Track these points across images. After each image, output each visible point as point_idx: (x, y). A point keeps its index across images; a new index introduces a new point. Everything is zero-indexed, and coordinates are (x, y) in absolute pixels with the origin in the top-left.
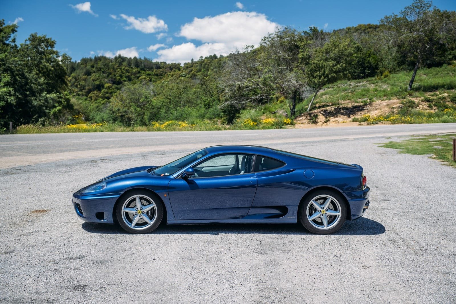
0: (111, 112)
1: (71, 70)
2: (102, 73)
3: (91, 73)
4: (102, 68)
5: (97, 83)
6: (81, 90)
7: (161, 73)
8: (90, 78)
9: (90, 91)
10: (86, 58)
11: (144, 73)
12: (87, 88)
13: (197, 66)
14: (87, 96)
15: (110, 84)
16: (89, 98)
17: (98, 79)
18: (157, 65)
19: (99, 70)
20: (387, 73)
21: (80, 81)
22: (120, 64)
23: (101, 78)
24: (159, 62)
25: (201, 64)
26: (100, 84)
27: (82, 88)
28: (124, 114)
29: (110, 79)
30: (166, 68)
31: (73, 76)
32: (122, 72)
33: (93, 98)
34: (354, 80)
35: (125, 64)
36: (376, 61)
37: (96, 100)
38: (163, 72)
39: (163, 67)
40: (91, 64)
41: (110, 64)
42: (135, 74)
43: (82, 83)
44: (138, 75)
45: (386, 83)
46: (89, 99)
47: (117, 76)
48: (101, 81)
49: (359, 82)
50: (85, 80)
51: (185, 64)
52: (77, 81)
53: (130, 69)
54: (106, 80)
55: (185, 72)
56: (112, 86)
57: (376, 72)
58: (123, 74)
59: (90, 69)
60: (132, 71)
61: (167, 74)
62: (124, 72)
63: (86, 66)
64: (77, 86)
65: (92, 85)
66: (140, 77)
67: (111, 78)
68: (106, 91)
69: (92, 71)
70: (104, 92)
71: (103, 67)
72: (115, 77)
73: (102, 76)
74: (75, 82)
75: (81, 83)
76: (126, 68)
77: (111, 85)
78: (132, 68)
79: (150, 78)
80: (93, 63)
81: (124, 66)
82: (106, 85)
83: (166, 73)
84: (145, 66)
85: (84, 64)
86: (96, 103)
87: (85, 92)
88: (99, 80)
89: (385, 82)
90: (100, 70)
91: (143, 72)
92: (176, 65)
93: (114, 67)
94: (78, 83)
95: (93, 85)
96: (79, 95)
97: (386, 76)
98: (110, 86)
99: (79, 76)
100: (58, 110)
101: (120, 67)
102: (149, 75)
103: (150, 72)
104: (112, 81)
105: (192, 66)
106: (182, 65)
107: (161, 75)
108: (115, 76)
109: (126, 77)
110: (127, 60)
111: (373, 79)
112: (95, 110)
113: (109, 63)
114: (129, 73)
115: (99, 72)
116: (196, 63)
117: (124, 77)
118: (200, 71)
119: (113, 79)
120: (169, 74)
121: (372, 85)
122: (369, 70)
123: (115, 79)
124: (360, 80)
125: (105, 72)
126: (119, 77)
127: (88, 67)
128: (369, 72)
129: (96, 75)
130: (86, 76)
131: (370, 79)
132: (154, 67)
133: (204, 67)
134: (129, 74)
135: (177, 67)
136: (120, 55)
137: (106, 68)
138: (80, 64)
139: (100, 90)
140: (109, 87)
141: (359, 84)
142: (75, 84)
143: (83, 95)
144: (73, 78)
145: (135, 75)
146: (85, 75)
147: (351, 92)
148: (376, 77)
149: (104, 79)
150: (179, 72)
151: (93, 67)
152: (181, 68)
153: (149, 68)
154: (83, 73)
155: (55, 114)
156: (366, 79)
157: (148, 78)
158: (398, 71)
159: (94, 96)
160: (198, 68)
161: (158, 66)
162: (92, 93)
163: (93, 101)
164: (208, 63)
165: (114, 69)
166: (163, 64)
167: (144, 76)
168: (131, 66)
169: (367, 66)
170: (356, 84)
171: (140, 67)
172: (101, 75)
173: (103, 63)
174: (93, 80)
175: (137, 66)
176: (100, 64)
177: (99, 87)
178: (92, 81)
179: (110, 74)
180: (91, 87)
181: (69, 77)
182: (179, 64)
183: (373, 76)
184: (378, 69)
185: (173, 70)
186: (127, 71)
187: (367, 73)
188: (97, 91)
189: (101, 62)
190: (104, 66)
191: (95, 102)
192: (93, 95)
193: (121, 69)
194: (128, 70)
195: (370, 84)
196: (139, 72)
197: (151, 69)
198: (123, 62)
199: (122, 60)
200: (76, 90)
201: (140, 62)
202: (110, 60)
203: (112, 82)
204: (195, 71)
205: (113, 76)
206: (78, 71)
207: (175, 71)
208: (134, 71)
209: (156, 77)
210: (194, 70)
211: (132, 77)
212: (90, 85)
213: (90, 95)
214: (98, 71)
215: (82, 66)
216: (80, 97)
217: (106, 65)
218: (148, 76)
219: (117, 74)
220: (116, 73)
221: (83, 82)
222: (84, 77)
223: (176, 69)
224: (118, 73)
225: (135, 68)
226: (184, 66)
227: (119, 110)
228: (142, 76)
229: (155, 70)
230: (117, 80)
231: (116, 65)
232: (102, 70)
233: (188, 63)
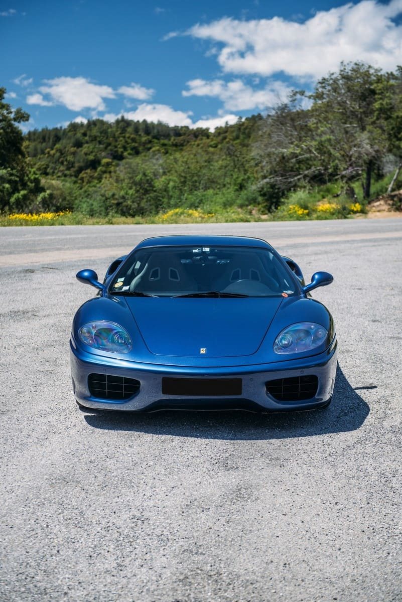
0: (104, 198)
1: (54, 139)
2: (98, 144)
3: (82, 143)
4: (98, 136)
5: (91, 157)
6: (68, 169)
7: (182, 142)
8: (81, 151)
9: (80, 170)
10: (75, 123)
11: (157, 143)
12: (77, 165)
13: (233, 132)
14: (76, 176)
15: (110, 158)
16: (80, 179)
17: (92, 152)
18: (175, 130)
19: (94, 139)
21: (67, 155)
22: (124, 130)
23: (96, 150)
24: (178, 127)
25: (240, 129)
26: (95, 159)
27: (70, 166)
28: (121, 201)
29: (109, 152)
30: (189, 135)
31: (56, 148)
32: (126, 142)
33: (86, 180)
35: (130, 129)
37: (89, 182)
38: (184, 140)
39: (185, 134)
40: (82, 131)
42: (145, 144)
43: (70, 158)
44: (149, 146)
46: (79, 181)
47: (120, 148)
48: (96, 155)
50: (74, 154)
51: (217, 128)
52: (63, 156)
53: (137, 137)
54: (103, 154)
55: (215, 140)
56: (112, 162)
58: (128, 144)
59: (81, 138)
60: (140, 140)
61: (190, 143)
62: (129, 141)
63: (75, 134)
64: (62, 163)
65: (83, 162)
66: (150, 148)
67: (111, 150)
68: (104, 169)
69: (84, 141)
70: (101, 170)
71: (99, 134)
72: (116, 149)
73: (97, 148)
74: (60, 158)
75: (68, 159)
76: (132, 136)
77: (110, 160)
78: (140, 135)
79: (165, 149)
80: (85, 129)
81: (129, 133)
82: (104, 161)
83: (188, 142)
84: (158, 132)
85: (72, 131)
87: (74, 172)
88: (94, 154)
90: (96, 140)
91: (156, 141)
92: (204, 130)
93: (114, 135)
94: (65, 159)
95: (86, 161)
96: (65, 176)
98: (110, 162)
99: (65, 148)
100: (22, 195)
101: (123, 135)
102: (164, 145)
103: (166, 141)
104: (112, 154)
105: (226, 132)
106: (212, 131)
107: (182, 145)
108: (116, 147)
109: (132, 149)
110: (133, 124)
112: (82, 196)
113: (108, 128)
114: (136, 142)
115: (94, 142)
116: (232, 126)
117: (129, 149)
118: (237, 138)
119: (113, 152)
120: (193, 143)
123: (116, 152)
125: (102, 143)
126: (122, 150)
127: (79, 135)
129: (89, 147)
130: (75, 148)
132: (172, 133)
133: (244, 133)
134: (136, 145)
135: (205, 134)
136: (123, 117)
137: (103, 137)
138: (67, 130)
139: (95, 168)
140: (108, 164)
142: (60, 160)
143: (71, 176)
144: (57, 151)
145: (144, 146)
146: (74, 147)
149: (100, 152)
150: (208, 141)
151: (85, 135)
152: (210, 134)
153: (164, 136)
154: (71, 145)
157: (163, 151)
159: (86, 177)
160: (234, 134)
161: (177, 132)
162: (83, 172)
163: (85, 184)
164: (250, 127)
165: (114, 137)
166: (184, 129)
167: (157, 148)
168: (140, 133)
171: (152, 134)
172: (97, 146)
173: (99, 129)
174: (86, 154)
175: (147, 133)
176: (95, 131)
177: (94, 164)
178: (84, 156)
179: (109, 144)
180: (82, 164)
181: (52, 149)
182: (208, 129)
185: (199, 138)
186: (134, 140)
188: (91, 170)
189: (97, 127)
190: (101, 133)
191: (89, 185)
192: (85, 175)
193: (124, 137)
194: (135, 138)
196: (150, 142)
197: (167, 136)
198: (127, 127)
199: (126, 125)
200: (62, 168)
201: (151, 128)
202: (110, 126)
203: (112, 157)
204: (230, 139)
205: (113, 147)
206: (64, 141)
207: (201, 139)
208: (144, 139)
209: (174, 148)
210: (229, 136)
211: (141, 149)
212: (81, 160)
213: (81, 175)
214: (92, 141)
215: (70, 134)
216: (67, 178)
217: (104, 132)
218: (164, 147)
219: (119, 144)
220: (117, 143)
221: (72, 156)
222: (73, 149)
223: (203, 136)
224: (121, 143)
225: (145, 135)
226: (215, 132)
227: (114, 195)
228: (154, 146)
229: (172, 139)
230: (120, 153)
231: (117, 131)
232: (98, 139)
233: (221, 127)
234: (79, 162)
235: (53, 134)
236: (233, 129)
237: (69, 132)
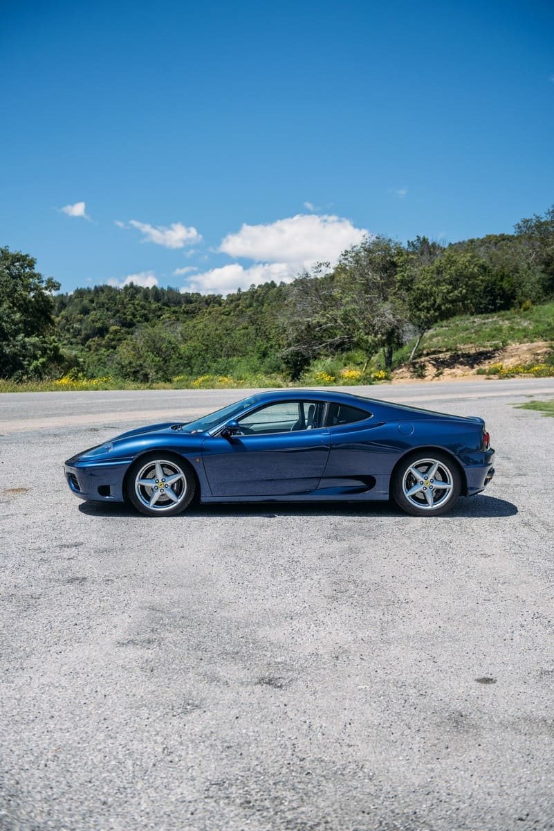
0: (120, 366)
1: (60, 306)
2: (105, 310)
3: (89, 310)
4: (106, 303)
5: (99, 325)
6: (75, 337)
7: (193, 309)
8: (89, 318)
9: (87, 338)
10: (81, 289)
11: (167, 310)
12: (83, 332)
13: (246, 299)
14: (83, 345)
15: (118, 326)
16: (87, 347)
17: (99, 319)
18: (186, 297)
19: (102, 306)
20: (528, 303)
21: (73, 323)
22: (133, 297)
23: (104, 317)
24: (190, 293)
25: (253, 296)
26: (103, 327)
27: (77, 333)
28: (138, 368)
29: (117, 319)
30: (201, 302)
31: (62, 315)
32: (135, 309)
33: (93, 348)
34: (480, 315)
35: (138, 296)
36: (512, 286)
37: (97, 350)
38: (196, 308)
39: (196, 301)
40: (90, 298)
41: (118, 297)
42: (155, 311)
43: (77, 325)
44: (159, 313)
45: (528, 318)
46: (86, 350)
47: (128, 315)
48: (104, 322)
49: (488, 318)
51: (229, 296)
52: (69, 323)
53: (147, 304)
54: (112, 321)
55: (228, 308)
56: (120, 330)
57: (513, 303)
58: (137, 311)
59: (88, 305)
60: (150, 307)
61: (202, 311)
62: (139, 308)
63: (82, 301)
64: (68, 330)
65: (91, 329)
66: (161, 315)
67: (119, 317)
68: (112, 336)
69: (91, 308)
70: (108, 338)
71: (107, 301)
72: (124, 316)
74: (66, 325)
75: (75, 326)
76: (142, 303)
77: (119, 328)
78: (150, 302)
79: (176, 317)
80: (92, 296)
81: (138, 299)
82: (112, 328)
83: (200, 309)
84: (169, 299)
85: (79, 297)
86: (97, 355)
87: (81, 339)
88: (101, 321)
89: (525, 317)
91: (166, 308)
92: (216, 297)
93: (123, 301)
94: (71, 327)
95: (93, 328)
96: (71, 344)
97: (526, 309)
99: (71, 315)
100: (40, 363)
101: (133, 302)
102: (175, 312)
103: (176, 309)
104: (120, 322)
105: (239, 299)
106: (224, 298)
107: (193, 312)
108: (125, 314)
109: (141, 316)
110: (143, 290)
111: (508, 312)
112: (95, 364)
113: (116, 295)
114: (145, 309)
115: (102, 309)
116: (245, 294)
117: (138, 316)
118: (251, 305)
119: (122, 320)
120: (205, 310)
121: (507, 322)
122: (501, 300)
123: (126, 319)
124: (488, 315)
125: (110, 309)
126: (131, 317)
127: (86, 302)
128: (502, 302)
129: (96, 314)
130: (82, 315)
131: (503, 313)
132: (183, 300)
133: (257, 301)
134: (146, 312)
135: (217, 301)
136: (132, 284)
137: (112, 304)
139: (103, 336)
140: (116, 332)
141: (486, 321)
142: (66, 328)
143: (77, 343)
144: (63, 318)
145: (154, 313)
146: (81, 314)
147: (475, 332)
148: (512, 309)
149: (108, 319)
150: (220, 308)
151: (92, 301)
152: (222, 301)
153: (175, 303)
154: (78, 311)
155: (36, 370)
156: (498, 314)
157: (174, 318)
158: (544, 301)
159: (94, 345)
160: (248, 302)
161: (188, 299)
162: (90, 340)
163: (92, 351)
164: (263, 294)
165: (123, 304)
166: (195, 296)
167: (168, 315)
168: (149, 300)
169: (499, 295)
170: (483, 321)
171: (162, 301)
172: (105, 313)
173: (107, 295)
174: (93, 321)
175: (157, 299)
176: (102, 298)
177: (102, 332)
178: (91, 323)
179: (118, 311)
180: (89, 332)
181: (58, 316)
182: (220, 296)
183: (508, 309)
184: (515, 299)
185: (211, 305)
186: (143, 307)
187: (498, 305)
188: (98, 338)
189: (105, 293)
190: (109, 300)
191: (96, 353)
192: (92, 343)
193: (133, 304)
194: (145, 305)
195: (503, 321)
196: (160, 309)
197: (178, 303)
199: (135, 292)
200: (68, 336)
201: (162, 294)
202: (118, 292)
203: (120, 324)
204: (243, 307)
205: (122, 314)
206: (70, 308)
207: (213, 307)
208: (153, 306)
209: (186, 316)
210: (242, 304)
211: (151, 316)
212: (89, 328)
213: (88, 343)
214: (100, 307)
215: (76, 300)
216: (73, 346)
217: (112, 299)
218: (174, 315)
219: (128, 311)
220: (126, 310)
221: (78, 323)
222: (79, 317)
223: (215, 303)
224: (130, 310)
225: (155, 302)
226: (227, 299)
227: (130, 363)
228: (165, 314)
229: (183, 307)
230: (129, 320)
231: (126, 298)
232: (106, 306)
233: (234, 294)
234: (86, 329)
235: (59, 300)
236: (245, 296)
237: (75, 298)
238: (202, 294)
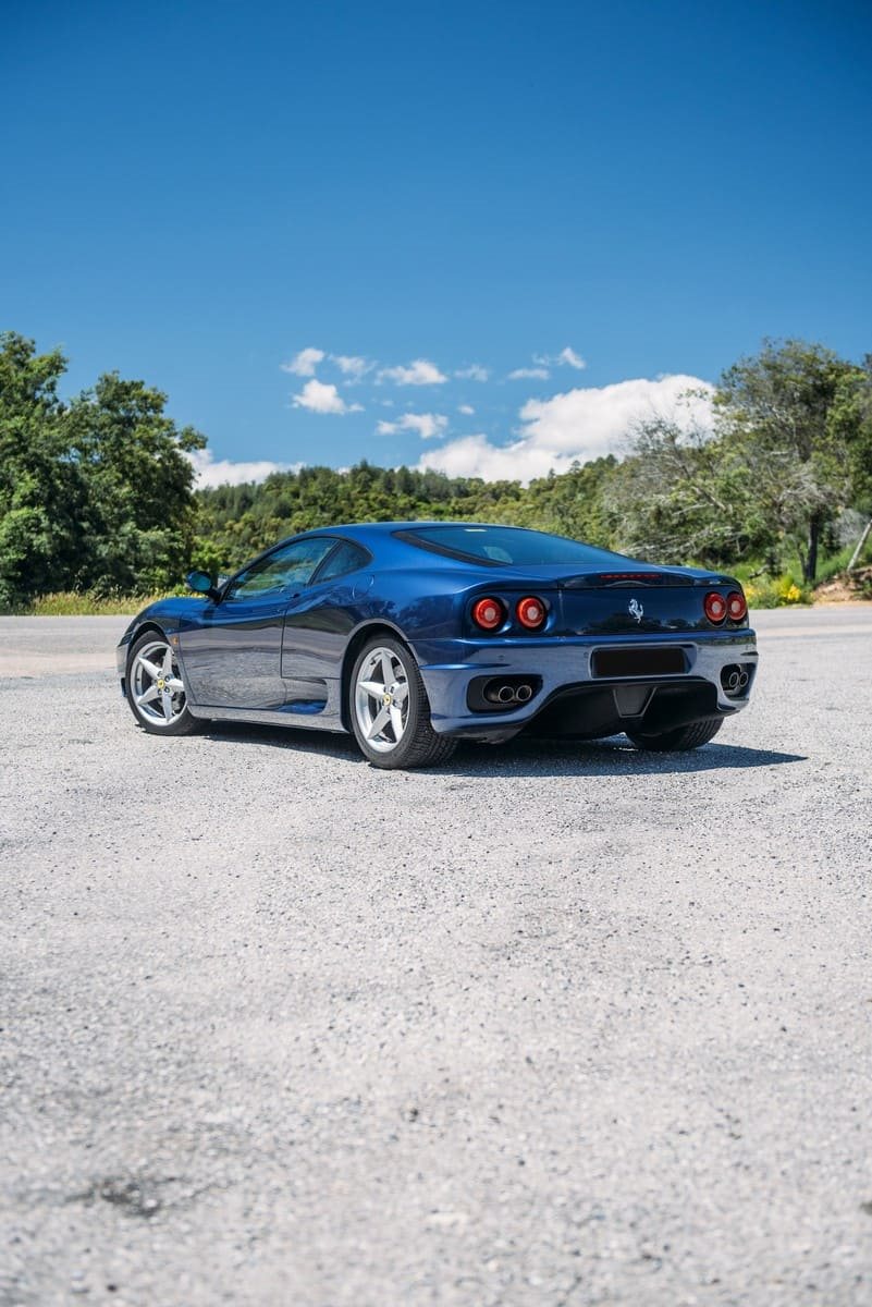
1: (241, 504)
2: (319, 511)
3: (291, 510)
4: (320, 497)
7: (471, 506)
8: (290, 523)
10: (278, 474)
11: (425, 509)
13: (563, 487)
18: (459, 486)
19: (313, 502)
21: (264, 532)
22: (366, 487)
23: (316, 522)
24: (463, 479)
25: (575, 482)
30: (484, 494)
31: (245, 520)
32: (370, 507)
35: (377, 485)
38: (475, 504)
39: (476, 493)
40: (292, 489)
41: (341, 486)
42: (403, 510)
43: (269, 537)
47: (359, 518)
50: (276, 529)
51: (533, 482)
52: (257, 533)
53: (391, 499)
55: (532, 503)
58: (374, 511)
59: (289, 502)
60: (395, 503)
61: (485, 509)
62: (376, 506)
63: (279, 494)
64: (255, 545)
67: (343, 522)
69: (294, 506)
71: (322, 494)
73: (318, 518)
74: (251, 536)
75: (266, 538)
76: (381, 497)
78: (395, 495)
80: (296, 485)
81: (375, 491)
83: (482, 506)
84: (428, 490)
85: (273, 489)
90: (315, 503)
91: (424, 505)
92: (510, 486)
93: (349, 495)
94: (260, 538)
99: (261, 518)
101: (365, 495)
103: (442, 506)
105: (551, 488)
106: (525, 486)
107: (470, 512)
108: (352, 516)
109: (380, 520)
110: (383, 475)
113: (337, 485)
114: (387, 508)
115: (312, 508)
116: (561, 478)
118: (571, 498)
120: (491, 508)
125: (327, 509)
127: (285, 496)
129: (303, 517)
130: (279, 519)
132: (453, 491)
133: (583, 489)
134: (388, 512)
135: (513, 491)
136: (365, 464)
137: (330, 498)
138: (265, 488)
142: (252, 541)
144: (246, 524)
146: (277, 517)
150: (518, 504)
151: (296, 495)
152: (521, 492)
153: (438, 496)
154: (271, 513)
160: (566, 491)
161: (463, 489)
164: (593, 479)
165: (349, 499)
166: (474, 483)
168: (394, 492)
171: (416, 493)
172: (318, 515)
173: (322, 484)
175: (408, 491)
176: (314, 489)
179: (340, 512)
181: (238, 521)
182: (517, 483)
185: (502, 499)
186: (384, 504)
189: (318, 480)
190: (325, 492)
193: (367, 499)
194: (387, 500)
196: (413, 507)
197: (444, 496)
198: (372, 480)
199: (369, 477)
201: (416, 481)
202: (342, 479)
205: (347, 517)
206: (258, 507)
207: (506, 502)
208: (402, 501)
210: (557, 495)
214: (309, 505)
215: (268, 493)
217: (330, 490)
219: (357, 512)
220: (355, 509)
221: (272, 533)
222: (274, 521)
223: (509, 495)
224: (361, 509)
225: (405, 495)
226: (531, 488)
229: (453, 501)
231: (354, 488)
232: (320, 502)
233: (541, 480)
235: (239, 494)
236: (562, 483)
237: (268, 490)
238: (487, 481)
